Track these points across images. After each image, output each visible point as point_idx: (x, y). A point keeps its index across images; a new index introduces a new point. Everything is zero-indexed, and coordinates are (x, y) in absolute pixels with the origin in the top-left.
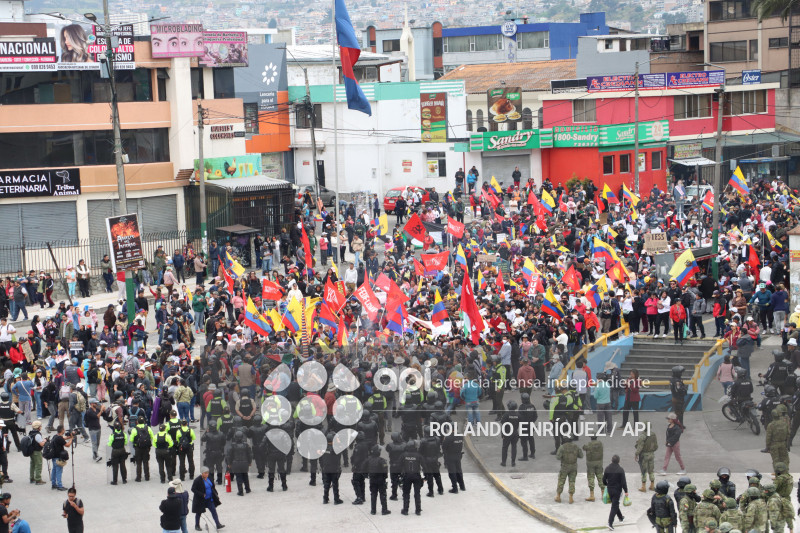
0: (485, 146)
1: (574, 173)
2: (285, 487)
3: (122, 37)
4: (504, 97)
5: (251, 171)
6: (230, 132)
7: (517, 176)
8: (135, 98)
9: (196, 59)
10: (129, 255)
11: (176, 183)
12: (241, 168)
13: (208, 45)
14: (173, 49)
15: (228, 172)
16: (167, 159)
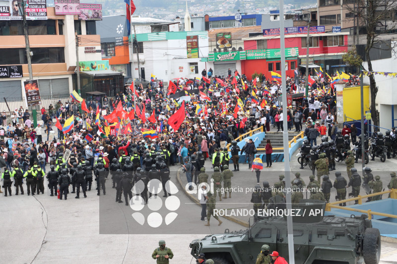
0: (215, 59)
1: (255, 71)
2: (85, 196)
3: (41, 5)
4: (223, 37)
5: (104, 67)
6: (94, 50)
7: (230, 72)
8: (48, 33)
9: (77, 16)
10: (34, 99)
11: (68, 73)
12: (99, 66)
13: (83, 10)
14: (65, 11)
15: (93, 68)
16: (64, 61)
